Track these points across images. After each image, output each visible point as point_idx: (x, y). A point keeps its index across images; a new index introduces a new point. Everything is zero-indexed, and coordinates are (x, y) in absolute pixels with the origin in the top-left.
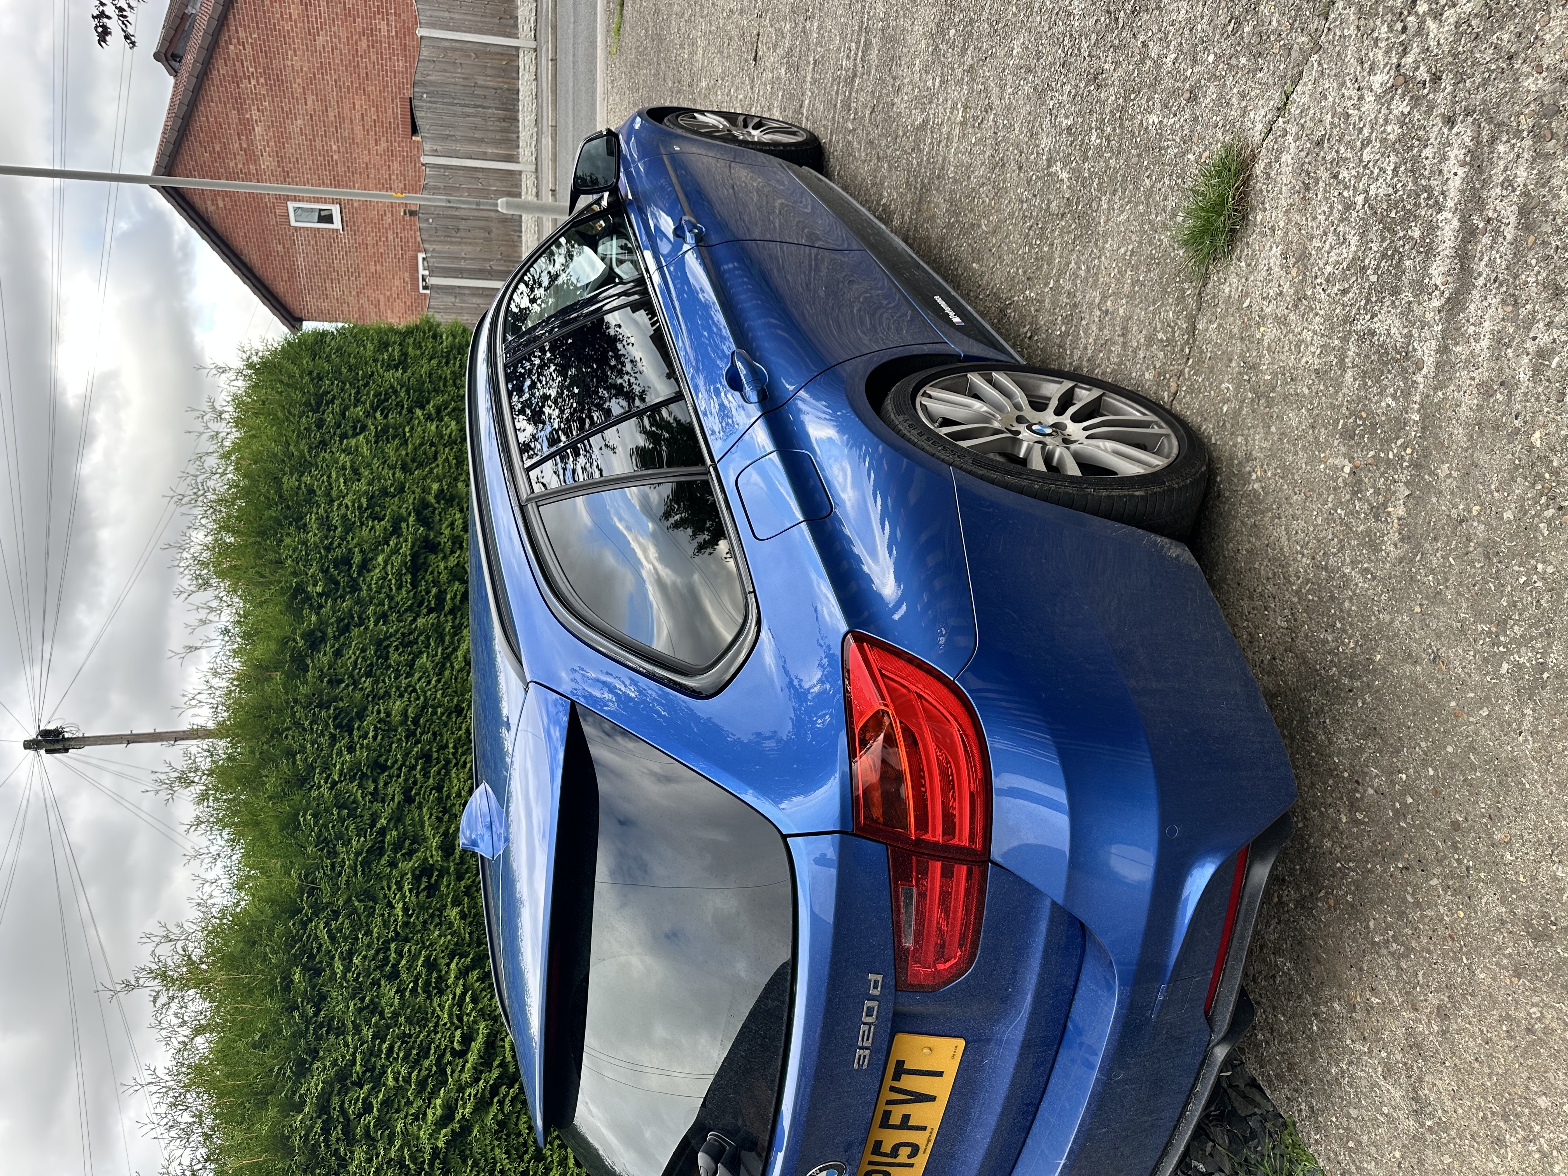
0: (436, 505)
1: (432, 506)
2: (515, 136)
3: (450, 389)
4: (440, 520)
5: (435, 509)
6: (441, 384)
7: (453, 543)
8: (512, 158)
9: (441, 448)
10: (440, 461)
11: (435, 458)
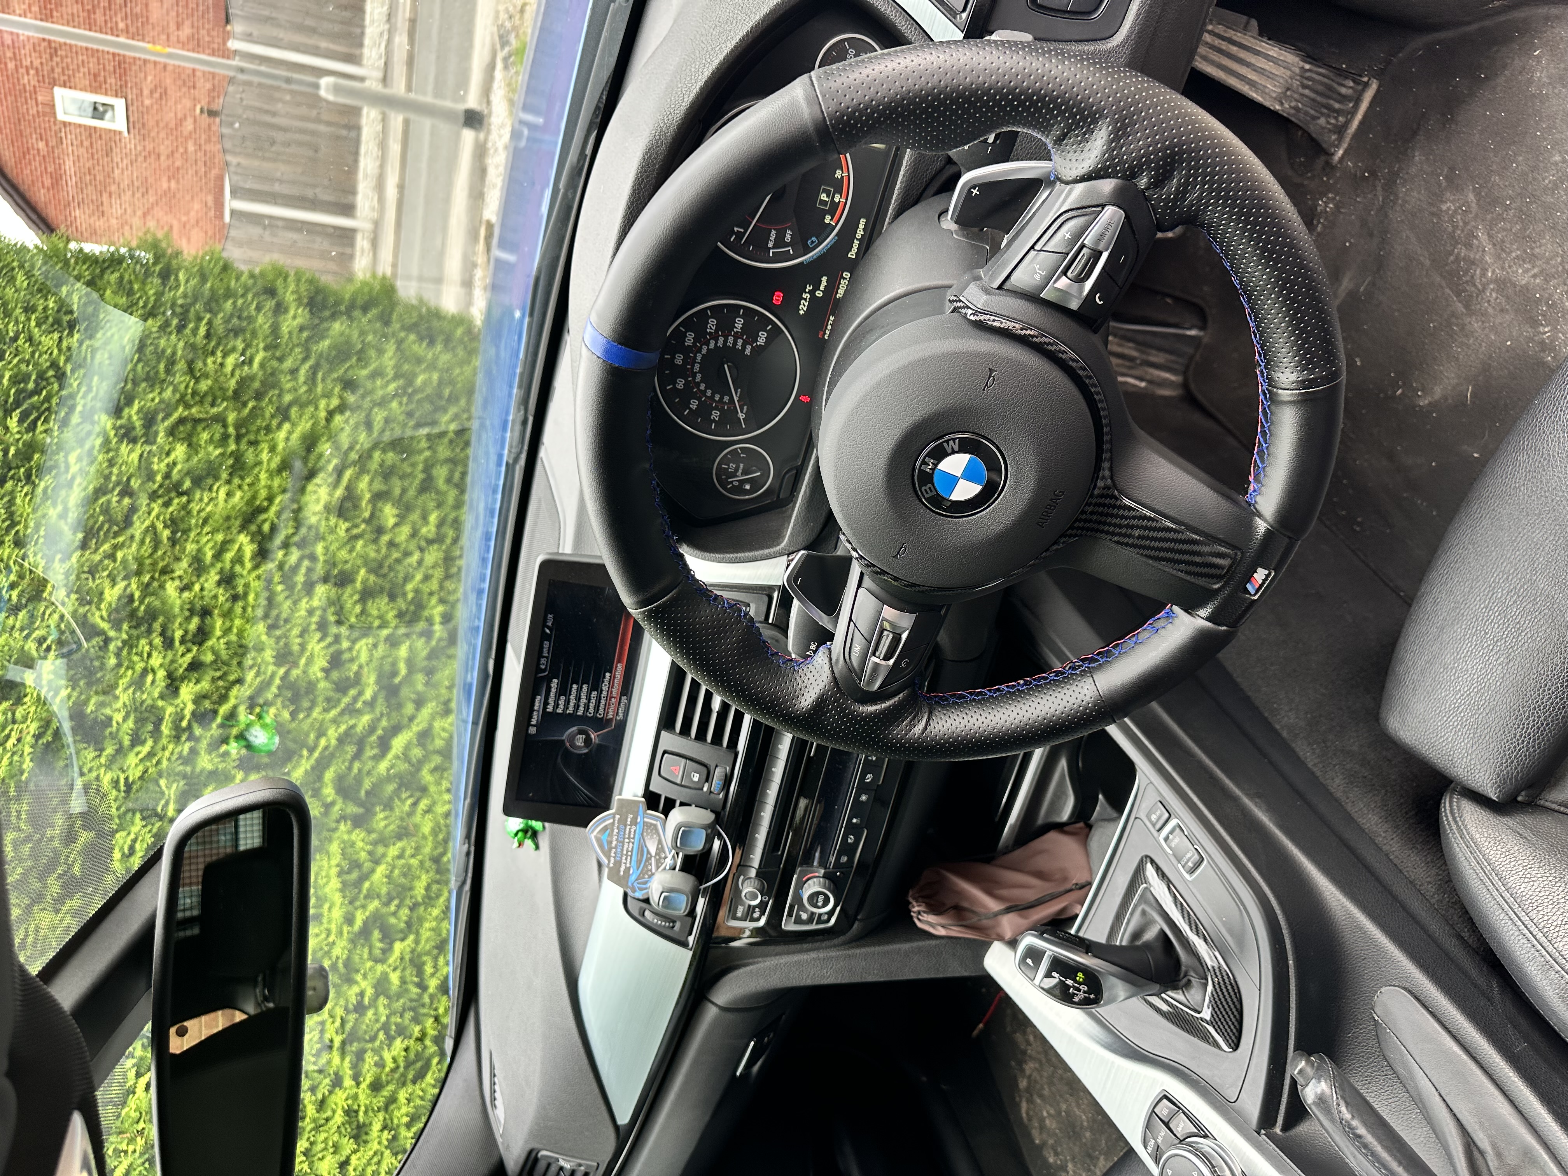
0: (112, 633)
1: (102, 633)
2: (358, 31)
3: (178, 378)
4: (119, 665)
5: (107, 641)
6: (162, 366)
7: (140, 721)
8: (353, 59)
9: (143, 501)
10: (138, 528)
11: (127, 522)
